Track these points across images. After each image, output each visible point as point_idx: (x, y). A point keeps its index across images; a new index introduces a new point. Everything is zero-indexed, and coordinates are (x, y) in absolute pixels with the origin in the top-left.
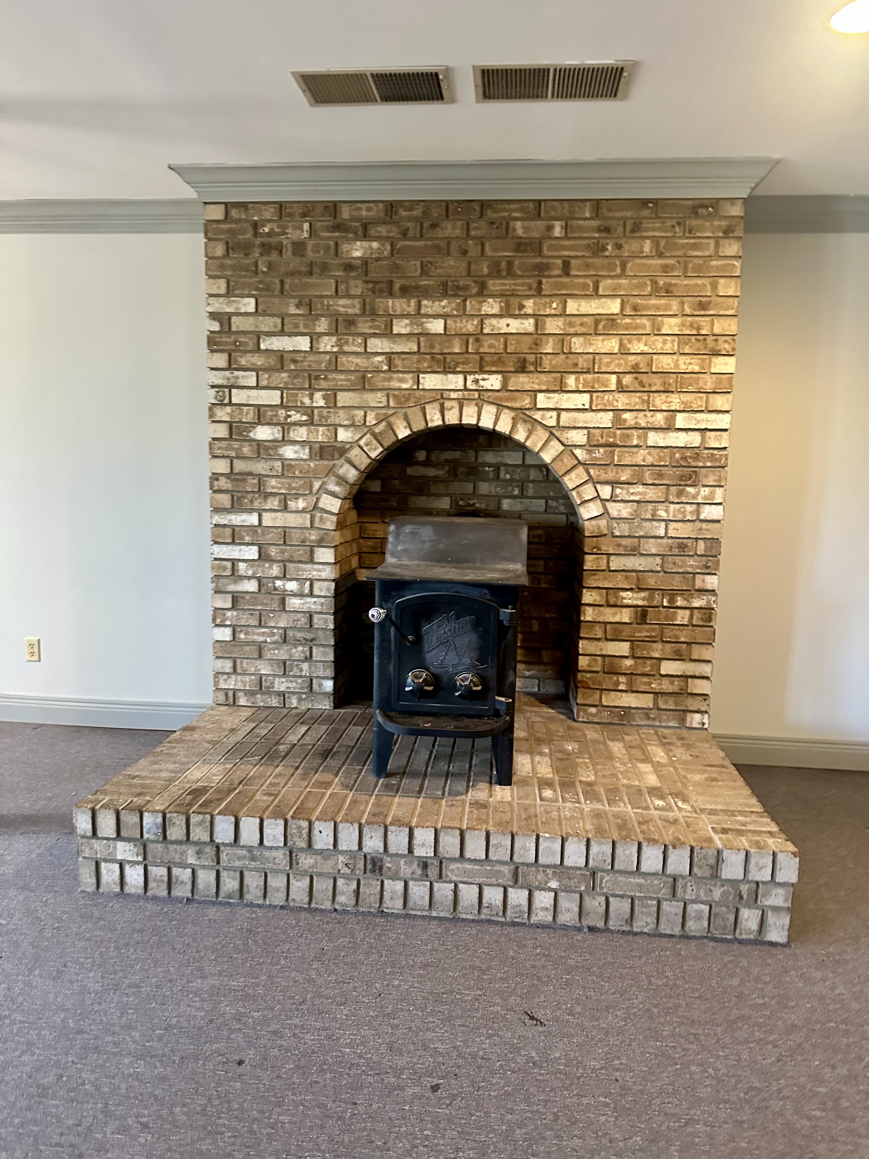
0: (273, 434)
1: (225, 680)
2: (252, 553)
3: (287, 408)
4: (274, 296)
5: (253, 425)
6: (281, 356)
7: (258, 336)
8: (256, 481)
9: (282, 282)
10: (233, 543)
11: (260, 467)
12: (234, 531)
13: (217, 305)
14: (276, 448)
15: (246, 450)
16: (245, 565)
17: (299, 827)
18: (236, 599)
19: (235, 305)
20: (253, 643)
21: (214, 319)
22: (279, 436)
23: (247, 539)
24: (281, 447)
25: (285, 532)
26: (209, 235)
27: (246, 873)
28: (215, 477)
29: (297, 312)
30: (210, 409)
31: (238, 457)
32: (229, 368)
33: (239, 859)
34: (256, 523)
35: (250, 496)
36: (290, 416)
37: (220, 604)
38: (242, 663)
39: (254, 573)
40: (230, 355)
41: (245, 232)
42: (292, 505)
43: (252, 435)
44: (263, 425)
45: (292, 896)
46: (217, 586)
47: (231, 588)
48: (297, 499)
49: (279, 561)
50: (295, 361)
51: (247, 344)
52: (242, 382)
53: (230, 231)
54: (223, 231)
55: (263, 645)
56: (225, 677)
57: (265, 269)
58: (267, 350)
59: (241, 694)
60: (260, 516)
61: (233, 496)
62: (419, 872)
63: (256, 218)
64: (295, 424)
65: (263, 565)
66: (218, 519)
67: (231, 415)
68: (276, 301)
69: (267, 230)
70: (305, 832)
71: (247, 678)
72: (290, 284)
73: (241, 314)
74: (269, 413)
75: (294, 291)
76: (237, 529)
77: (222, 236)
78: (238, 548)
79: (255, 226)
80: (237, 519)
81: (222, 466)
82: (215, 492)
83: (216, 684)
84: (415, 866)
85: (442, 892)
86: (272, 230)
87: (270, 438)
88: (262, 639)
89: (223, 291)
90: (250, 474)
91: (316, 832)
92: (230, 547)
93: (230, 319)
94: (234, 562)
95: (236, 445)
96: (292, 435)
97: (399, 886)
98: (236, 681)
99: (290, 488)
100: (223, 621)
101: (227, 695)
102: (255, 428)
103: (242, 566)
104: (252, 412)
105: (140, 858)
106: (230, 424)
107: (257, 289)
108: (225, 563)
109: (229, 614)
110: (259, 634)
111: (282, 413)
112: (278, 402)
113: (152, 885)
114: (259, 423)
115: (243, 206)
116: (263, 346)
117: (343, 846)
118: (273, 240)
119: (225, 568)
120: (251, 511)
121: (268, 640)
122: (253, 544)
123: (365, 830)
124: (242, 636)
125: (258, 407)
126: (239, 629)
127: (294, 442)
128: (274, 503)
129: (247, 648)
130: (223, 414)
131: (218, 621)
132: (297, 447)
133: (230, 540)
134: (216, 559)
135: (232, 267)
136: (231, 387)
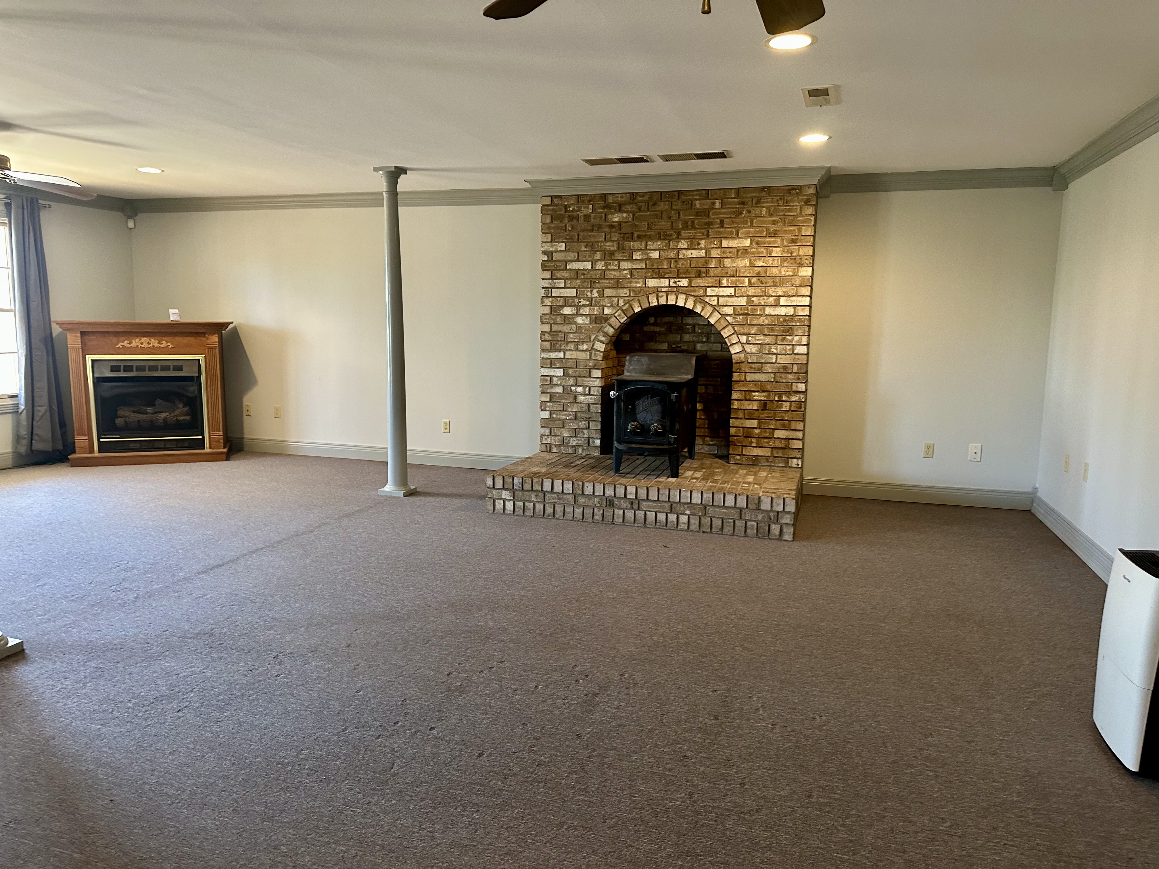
0: (572, 311)
1: (546, 439)
2: (560, 372)
3: (579, 298)
4: (574, 242)
5: (562, 307)
6: (577, 271)
7: (566, 262)
8: (563, 335)
9: (578, 235)
10: (551, 367)
11: (565, 328)
12: (551, 361)
13: (546, 247)
14: (573, 318)
15: (558, 319)
16: (556, 378)
17: (578, 484)
18: (552, 396)
19: (555, 247)
20: (560, 419)
21: (545, 254)
22: (575, 312)
23: (558, 365)
24: (575, 317)
25: (577, 361)
26: (543, 212)
27: (556, 505)
28: (543, 333)
29: (586, 249)
30: (542, 299)
31: (554, 323)
32: (552, 278)
33: (553, 499)
34: (563, 357)
35: (560, 343)
36: (580, 302)
37: (544, 399)
38: (554, 430)
39: (561, 383)
40: (552, 272)
41: (561, 210)
42: (580, 347)
43: (561, 312)
44: (567, 307)
45: (575, 516)
46: (542, 390)
47: (549, 391)
48: (583, 344)
49: (574, 377)
50: (584, 274)
51: (561, 266)
52: (557, 285)
53: (553, 210)
54: (550, 210)
55: (565, 420)
56: (546, 437)
57: (570, 229)
58: (570, 269)
59: (553, 446)
60: (564, 353)
61: (551, 343)
62: (629, 506)
63: (566, 203)
64: (583, 306)
65: (565, 379)
66: (544, 355)
67: (552, 302)
68: (575, 244)
69: (571, 209)
70: (581, 487)
71: (557, 438)
72: (582, 236)
73: (558, 251)
74: (570, 301)
75: (584, 239)
76: (553, 360)
77: (549, 213)
78: (553, 370)
79: (566, 207)
80: (553, 355)
81: (547, 328)
82: (542, 341)
83: (541, 441)
84: (628, 503)
85: (639, 515)
86: (574, 209)
87: (571, 313)
88: (564, 417)
89: (549, 240)
90: (560, 332)
91: (585, 487)
92: (549, 369)
93: (552, 254)
94: (551, 377)
95: (553, 317)
96: (581, 312)
97: (621, 512)
98: (551, 439)
99: (580, 339)
100: (545, 408)
101: (546, 446)
102: (563, 308)
103: (555, 379)
104: (562, 301)
105: (512, 498)
106: (551, 307)
107: (566, 239)
108: (547, 377)
109: (548, 404)
110: (563, 415)
111: (577, 300)
112: (575, 295)
113: (517, 510)
114: (565, 306)
115: (560, 197)
116: (568, 267)
117: (597, 493)
118: (575, 214)
119: (547, 380)
120: (560, 351)
121: (567, 418)
122: (560, 368)
123: (606, 486)
124: (554, 416)
125: (565, 297)
126: (552, 412)
127: (582, 315)
128: (572, 346)
129: (557, 422)
130: (548, 302)
131: (543, 408)
132: (584, 318)
133: (549, 366)
134: (542, 376)
135: (554, 228)
136: (552, 288)
